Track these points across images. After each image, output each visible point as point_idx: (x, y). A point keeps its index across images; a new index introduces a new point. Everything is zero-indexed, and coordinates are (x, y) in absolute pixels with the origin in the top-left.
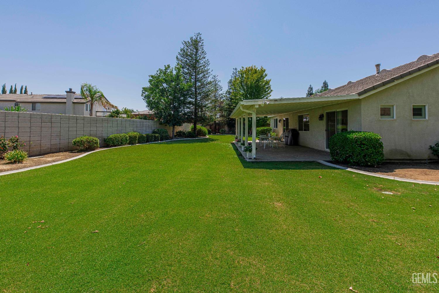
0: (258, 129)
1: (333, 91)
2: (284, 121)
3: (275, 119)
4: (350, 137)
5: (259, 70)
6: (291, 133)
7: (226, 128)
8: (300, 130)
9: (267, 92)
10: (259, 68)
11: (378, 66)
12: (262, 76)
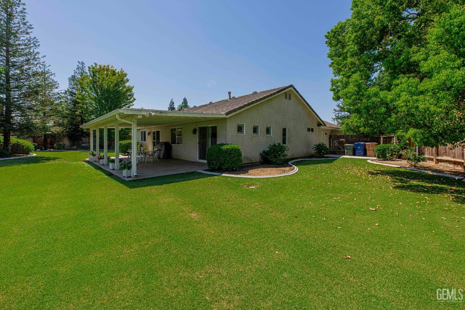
0: (121, 142)
1: (192, 108)
2: (154, 133)
3: (142, 132)
4: (223, 149)
5: (119, 72)
6: (164, 147)
7: (66, 142)
8: (172, 143)
9: (129, 99)
10: (118, 70)
11: (230, 93)
12: (122, 81)
